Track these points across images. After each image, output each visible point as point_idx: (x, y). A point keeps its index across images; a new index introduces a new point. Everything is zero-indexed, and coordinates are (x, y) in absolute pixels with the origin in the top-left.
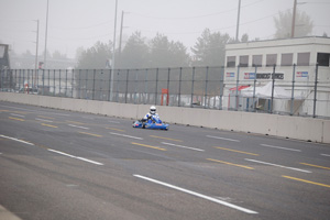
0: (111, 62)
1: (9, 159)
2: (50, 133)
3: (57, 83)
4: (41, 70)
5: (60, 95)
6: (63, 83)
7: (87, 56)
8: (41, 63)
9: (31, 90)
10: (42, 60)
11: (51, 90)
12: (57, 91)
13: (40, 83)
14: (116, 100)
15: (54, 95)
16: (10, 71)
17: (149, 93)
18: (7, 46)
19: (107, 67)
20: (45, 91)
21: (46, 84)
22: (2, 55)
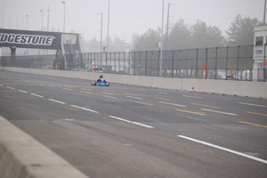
0: (160, 45)
1: (80, 124)
2: (112, 103)
4: (105, 53)
5: (120, 73)
6: (122, 63)
7: (141, 40)
8: (104, 48)
9: (97, 69)
10: (105, 45)
11: (113, 69)
12: (117, 70)
13: (104, 63)
14: (165, 75)
15: (115, 73)
16: (81, 55)
17: (192, 69)
18: (78, 35)
19: (157, 49)
20: (108, 70)
21: (109, 64)
22: (74, 42)
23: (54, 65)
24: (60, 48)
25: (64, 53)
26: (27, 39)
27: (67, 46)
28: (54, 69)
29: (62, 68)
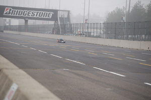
0: (124, 18)
1: (73, 73)
2: (93, 58)
3: (95, 30)
4: (86, 23)
5: (97, 37)
6: (99, 30)
7: (111, 15)
8: (86, 20)
9: (81, 34)
10: (87, 18)
11: (92, 34)
12: (95, 35)
13: (86, 31)
14: (127, 39)
15: (93, 37)
16: (71, 25)
17: (145, 35)
18: (69, 11)
19: (122, 21)
20: (89, 35)
21: (89, 31)
22: (66, 16)
23: (53, 31)
24: (57, 20)
25: (59, 23)
26: (36, 14)
27: (62, 19)
28: (53, 34)
29: (58, 33)
